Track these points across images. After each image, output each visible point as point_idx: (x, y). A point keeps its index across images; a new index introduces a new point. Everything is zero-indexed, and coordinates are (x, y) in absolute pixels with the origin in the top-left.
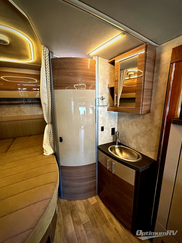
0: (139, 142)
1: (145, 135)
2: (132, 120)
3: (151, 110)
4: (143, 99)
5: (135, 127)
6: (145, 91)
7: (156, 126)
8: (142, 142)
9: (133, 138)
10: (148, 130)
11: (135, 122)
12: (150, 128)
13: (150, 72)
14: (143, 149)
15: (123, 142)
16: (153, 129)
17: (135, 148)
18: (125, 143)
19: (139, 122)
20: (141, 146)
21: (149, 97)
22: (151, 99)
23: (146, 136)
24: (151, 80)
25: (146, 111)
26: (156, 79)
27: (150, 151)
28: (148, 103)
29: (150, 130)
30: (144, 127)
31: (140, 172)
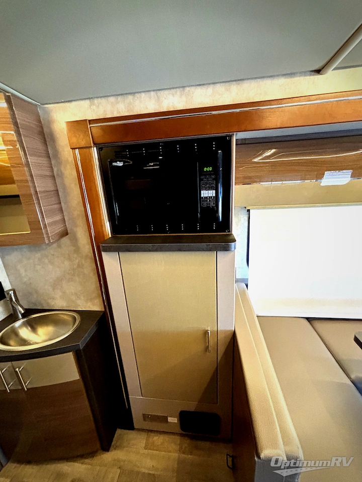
0: (67, 291)
1: (74, 275)
2: (38, 255)
3: (68, 229)
4: (42, 213)
5: (51, 267)
6: (41, 197)
7: (87, 256)
8: (73, 291)
9: (54, 289)
10: (75, 267)
11: (47, 256)
12: (77, 261)
13: (40, 156)
14: (79, 302)
15: (35, 304)
16: (83, 262)
17: (64, 307)
18: (41, 304)
19: (53, 255)
20: (74, 298)
21: (56, 206)
22: (61, 210)
23: (77, 279)
24: (48, 173)
25: (58, 235)
26: (58, 170)
27: (91, 300)
28: (58, 218)
29: (79, 266)
30: (67, 263)
31: (81, 348)
